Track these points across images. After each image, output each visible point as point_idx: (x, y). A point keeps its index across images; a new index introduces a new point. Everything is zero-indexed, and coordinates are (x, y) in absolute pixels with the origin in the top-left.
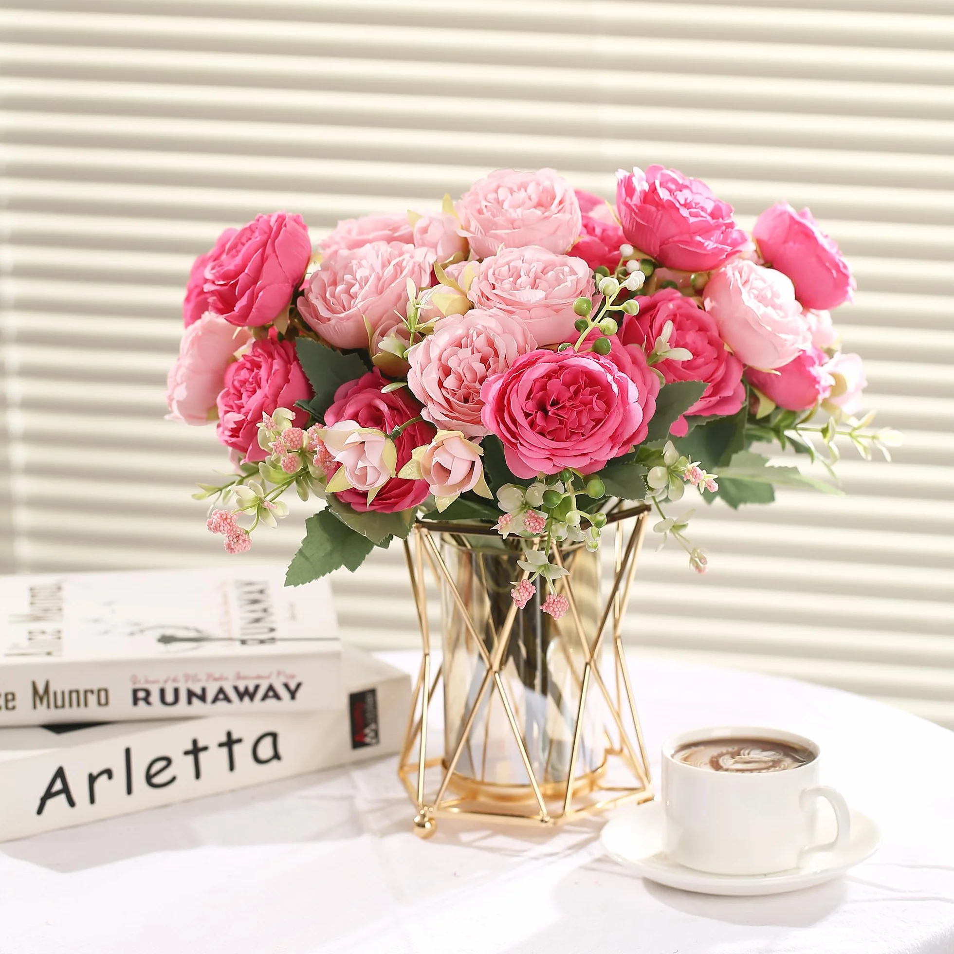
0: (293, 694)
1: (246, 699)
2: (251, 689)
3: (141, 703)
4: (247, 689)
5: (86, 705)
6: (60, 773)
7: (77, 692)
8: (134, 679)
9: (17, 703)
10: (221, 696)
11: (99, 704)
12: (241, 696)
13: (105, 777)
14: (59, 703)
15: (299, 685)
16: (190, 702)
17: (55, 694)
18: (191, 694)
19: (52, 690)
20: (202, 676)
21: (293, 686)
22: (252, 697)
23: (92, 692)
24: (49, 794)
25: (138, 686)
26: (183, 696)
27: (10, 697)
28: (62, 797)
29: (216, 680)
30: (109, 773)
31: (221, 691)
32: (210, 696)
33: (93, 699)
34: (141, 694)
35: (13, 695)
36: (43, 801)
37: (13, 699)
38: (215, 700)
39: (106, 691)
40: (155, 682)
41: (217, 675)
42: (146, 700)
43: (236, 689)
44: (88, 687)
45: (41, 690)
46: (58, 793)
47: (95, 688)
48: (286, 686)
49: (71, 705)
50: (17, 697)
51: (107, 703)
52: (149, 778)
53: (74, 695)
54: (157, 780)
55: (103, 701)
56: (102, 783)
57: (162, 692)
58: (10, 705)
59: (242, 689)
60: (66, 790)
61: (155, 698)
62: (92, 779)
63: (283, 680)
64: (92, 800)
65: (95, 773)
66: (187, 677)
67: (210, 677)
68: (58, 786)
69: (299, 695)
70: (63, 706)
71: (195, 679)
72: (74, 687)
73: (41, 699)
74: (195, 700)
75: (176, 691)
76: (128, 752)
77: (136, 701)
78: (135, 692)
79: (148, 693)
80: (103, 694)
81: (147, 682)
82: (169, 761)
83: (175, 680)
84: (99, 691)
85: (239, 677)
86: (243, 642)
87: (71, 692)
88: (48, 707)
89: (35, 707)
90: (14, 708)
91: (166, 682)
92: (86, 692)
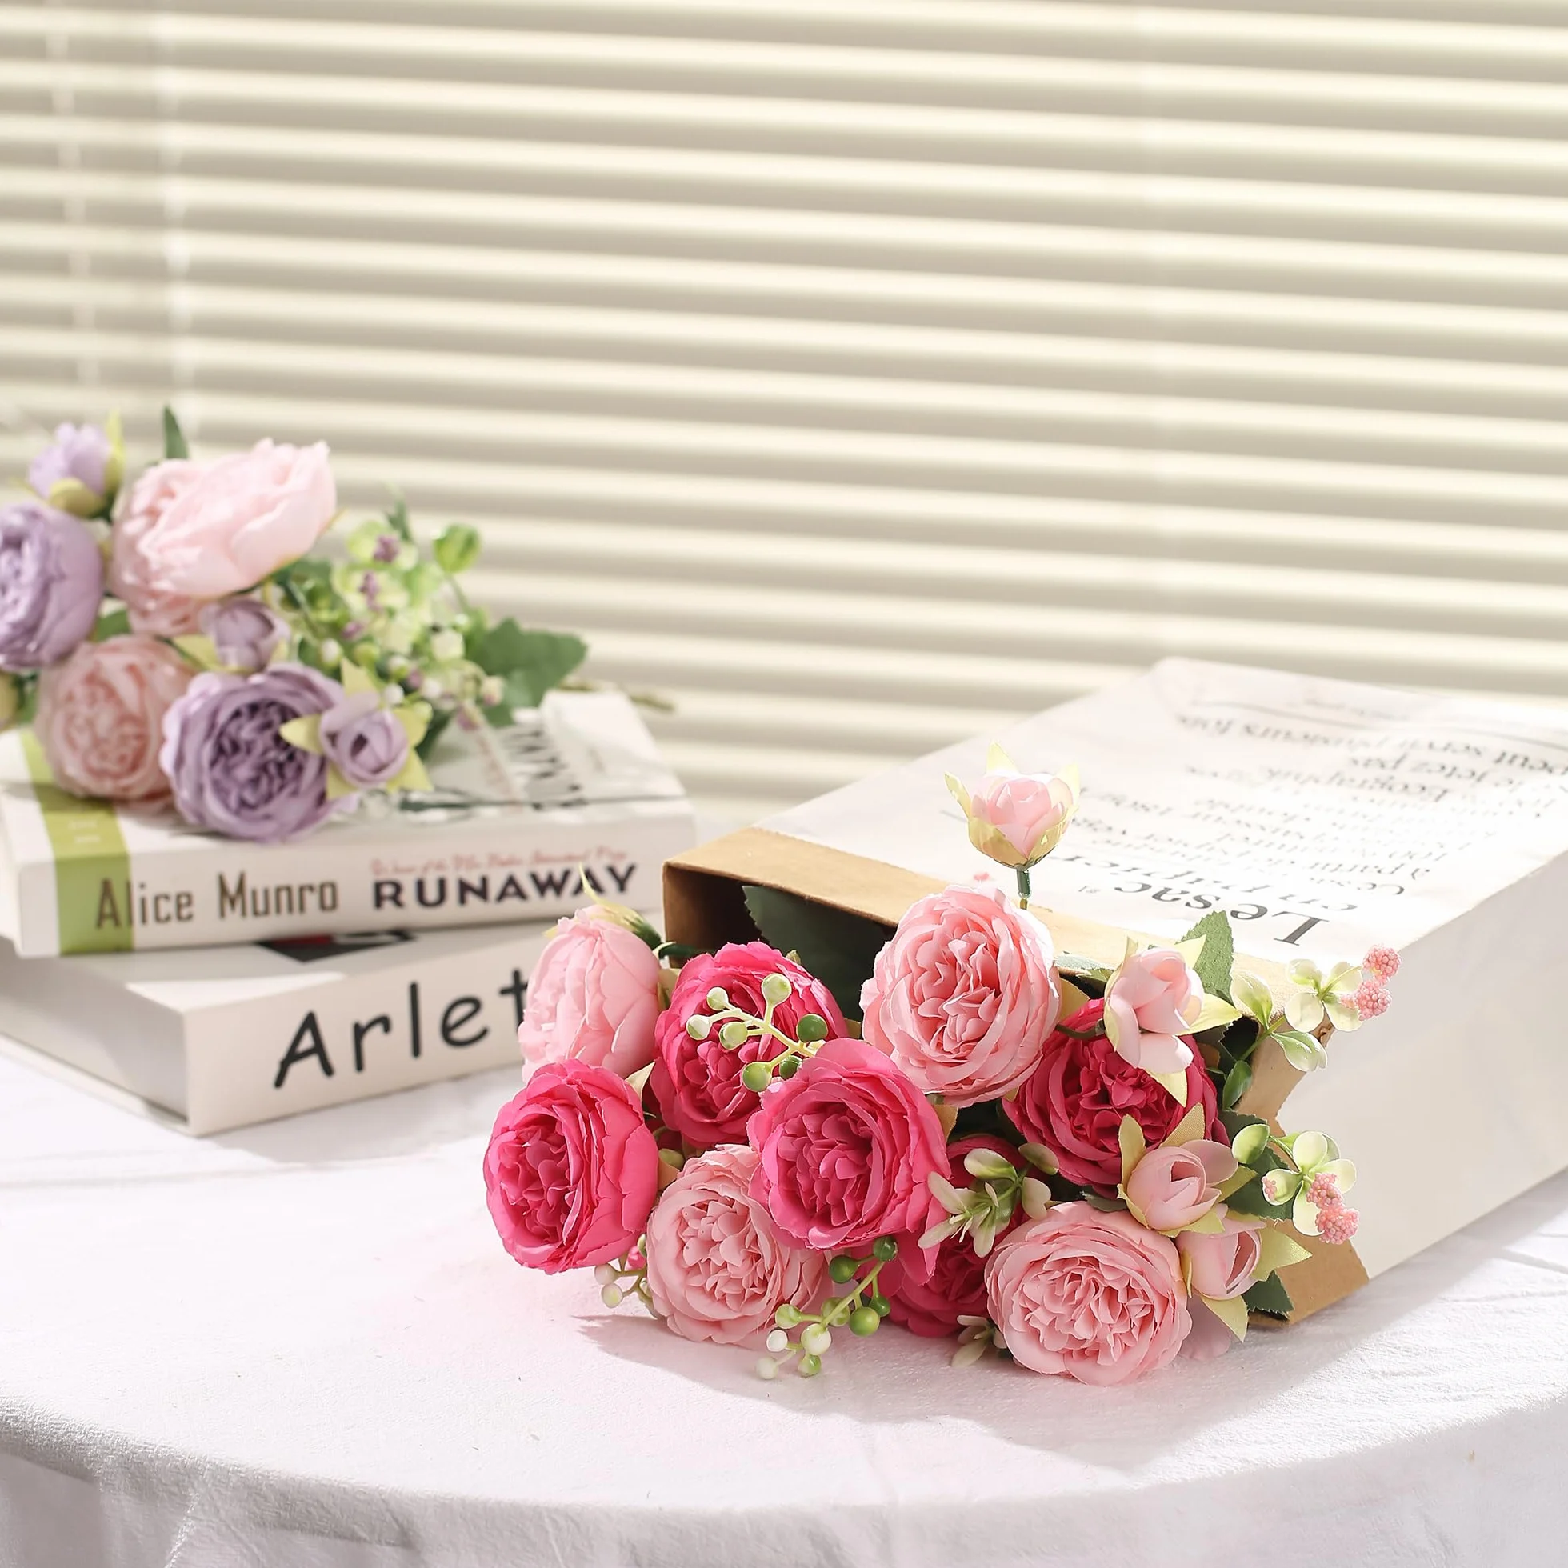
0: (622, 883)
1: (550, 894)
2: (558, 877)
3: (388, 905)
4: (550, 878)
5: (302, 908)
6: (310, 1023)
7: (289, 889)
8: (376, 866)
9: (195, 909)
10: (511, 890)
11: (323, 907)
12: (542, 888)
13: (378, 1030)
14: (261, 907)
15: (631, 869)
16: (462, 900)
17: (254, 893)
18: (464, 888)
19: (249, 885)
20: (482, 859)
21: (621, 870)
22: (558, 889)
23: (311, 888)
24: (293, 1056)
25: (382, 877)
26: (452, 890)
27: (184, 900)
28: (313, 1061)
29: (504, 864)
30: (385, 1022)
31: (511, 881)
32: (494, 889)
33: (312, 900)
34: (388, 891)
35: (189, 896)
36: (285, 1065)
37: (189, 903)
38: (502, 895)
39: (333, 886)
40: (410, 870)
41: (504, 857)
42: (396, 899)
43: (534, 877)
44: (306, 880)
45: (232, 887)
46: (307, 1053)
47: (316, 882)
48: (612, 871)
49: (278, 910)
50: (196, 900)
51: (334, 906)
52: (446, 1030)
53: (284, 896)
54: (459, 1034)
55: (328, 901)
56: (374, 1038)
57: (420, 886)
58: (185, 912)
59: (543, 877)
60: (319, 1049)
61: (409, 895)
62: (359, 1032)
63: (606, 861)
64: (360, 1065)
65: (364, 1022)
66: (459, 861)
67: (494, 860)
68: (307, 1042)
69: (631, 884)
70: (266, 912)
71: (471, 863)
72: (283, 882)
73: (233, 902)
74: (471, 898)
75: (442, 884)
76: (414, 989)
77: (379, 900)
78: (378, 886)
79: (398, 888)
80: (328, 892)
81: (397, 870)
82: (476, 1004)
83: (440, 866)
84: (322, 887)
85: (539, 858)
86: (537, 806)
87: (278, 890)
88: (244, 913)
89: (222, 914)
90: (190, 917)
91: (425, 869)
92: (302, 889)
